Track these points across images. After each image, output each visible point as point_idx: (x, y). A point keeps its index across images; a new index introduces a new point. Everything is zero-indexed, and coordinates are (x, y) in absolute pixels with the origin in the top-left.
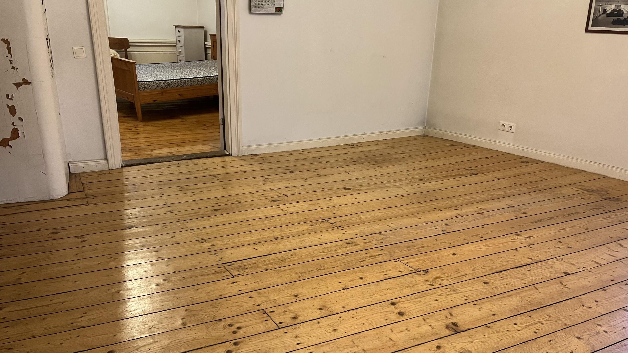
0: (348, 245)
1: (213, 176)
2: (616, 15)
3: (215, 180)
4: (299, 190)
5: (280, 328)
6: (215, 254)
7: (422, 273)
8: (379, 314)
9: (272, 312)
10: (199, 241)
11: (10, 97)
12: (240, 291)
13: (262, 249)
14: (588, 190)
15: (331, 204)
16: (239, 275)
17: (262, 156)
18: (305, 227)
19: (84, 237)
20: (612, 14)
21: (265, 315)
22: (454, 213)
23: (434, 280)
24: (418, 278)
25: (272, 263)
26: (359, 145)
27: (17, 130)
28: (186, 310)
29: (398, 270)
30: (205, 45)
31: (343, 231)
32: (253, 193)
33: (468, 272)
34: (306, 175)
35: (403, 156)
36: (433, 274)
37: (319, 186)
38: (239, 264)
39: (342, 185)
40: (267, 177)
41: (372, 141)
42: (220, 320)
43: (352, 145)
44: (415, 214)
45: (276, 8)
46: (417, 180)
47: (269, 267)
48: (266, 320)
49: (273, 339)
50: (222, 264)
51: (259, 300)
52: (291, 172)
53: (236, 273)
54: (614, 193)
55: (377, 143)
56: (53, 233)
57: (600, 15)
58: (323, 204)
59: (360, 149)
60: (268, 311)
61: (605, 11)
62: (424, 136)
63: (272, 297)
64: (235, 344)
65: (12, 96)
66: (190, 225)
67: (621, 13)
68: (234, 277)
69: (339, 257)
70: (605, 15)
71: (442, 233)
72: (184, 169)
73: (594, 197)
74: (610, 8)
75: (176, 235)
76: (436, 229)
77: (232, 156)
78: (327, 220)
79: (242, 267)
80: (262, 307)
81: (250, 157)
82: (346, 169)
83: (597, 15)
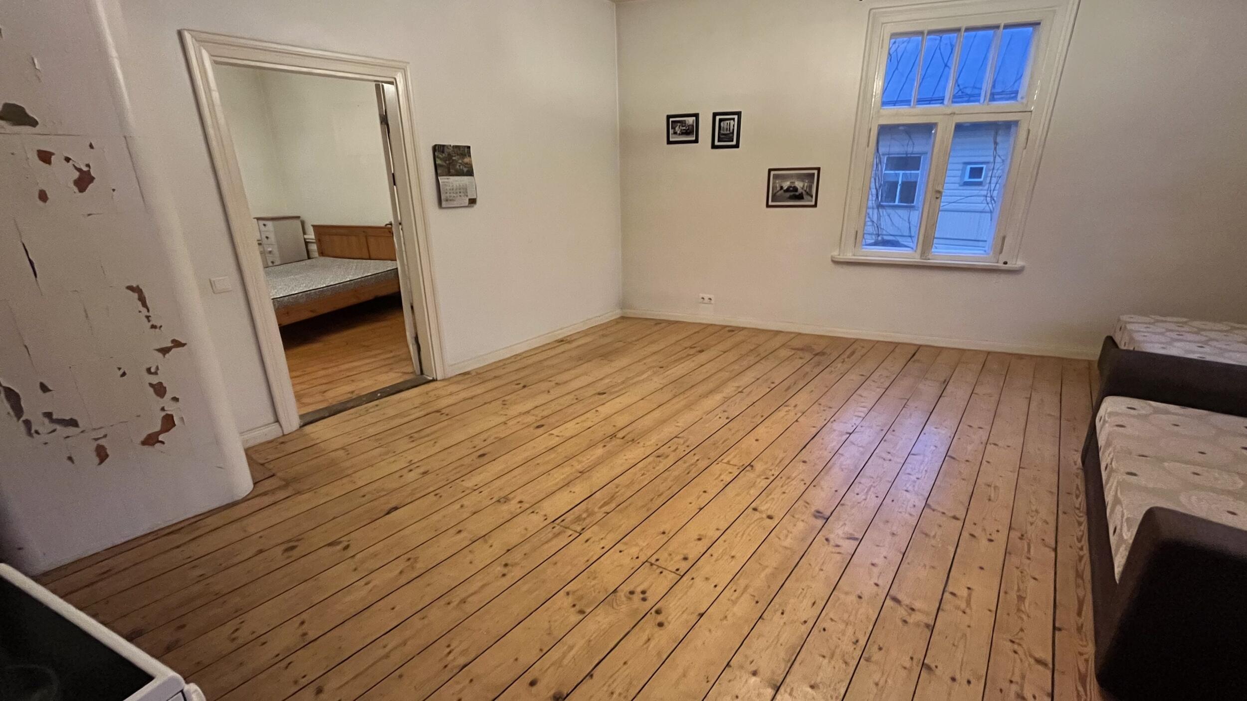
0: (660, 459)
1: (437, 411)
2: (791, 191)
3: (444, 418)
4: (554, 407)
5: (682, 576)
6: (533, 512)
7: (749, 468)
8: (753, 526)
9: (657, 560)
10: (499, 501)
11: (153, 370)
12: (603, 548)
13: (580, 490)
14: (798, 349)
15: (602, 416)
16: (583, 529)
17: (474, 374)
18: (599, 451)
19: (340, 542)
20: (788, 190)
21: (654, 567)
22: (718, 397)
23: (764, 472)
24: (750, 475)
25: (605, 504)
26: (568, 338)
27: (172, 416)
28: (568, 594)
29: (727, 472)
30: (305, 239)
31: (641, 444)
32: (506, 424)
33: (781, 455)
34: (544, 386)
35: (621, 344)
36: (759, 466)
37: (571, 396)
38: (570, 517)
39: (591, 391)
40: (503, 399)
41: (579, 332)
42: (615, 591)
43: (562, 341)
44: (689, 407)
45: (470, 199)
46: (658, 369)
47: (607, 509)
48: (661, 573)
49: (688, 591)
50: (553, 521)
51: (634, 551)
52: (524, 387)
53: (579, 529)
54: (818, 349)
55: (585, 333)
56: (286, 550)
57: (778, 191)
58: (592, 418)
59: (574, 344)
60: (653, 560)
61: (782, 188)
62: (623, 318)
63: (643, 544)
64: (658, 612)
65: (157, 368)
66: (469, 483)
67: (796, 189)
68: (581, 534)
69: (664, 475)
70: (782, 191)
71: (728, 421)
72: (391, 412)
73: (808, 356)
74: (786, 185)
75: (465, 502)
76: (720, 418)
77: (437, 380)
78: (613, 436)
79: (578, 519)
80: (643, 558)
81: (460, 378)
82: (579, 371)
83: (775, 191)
